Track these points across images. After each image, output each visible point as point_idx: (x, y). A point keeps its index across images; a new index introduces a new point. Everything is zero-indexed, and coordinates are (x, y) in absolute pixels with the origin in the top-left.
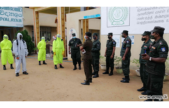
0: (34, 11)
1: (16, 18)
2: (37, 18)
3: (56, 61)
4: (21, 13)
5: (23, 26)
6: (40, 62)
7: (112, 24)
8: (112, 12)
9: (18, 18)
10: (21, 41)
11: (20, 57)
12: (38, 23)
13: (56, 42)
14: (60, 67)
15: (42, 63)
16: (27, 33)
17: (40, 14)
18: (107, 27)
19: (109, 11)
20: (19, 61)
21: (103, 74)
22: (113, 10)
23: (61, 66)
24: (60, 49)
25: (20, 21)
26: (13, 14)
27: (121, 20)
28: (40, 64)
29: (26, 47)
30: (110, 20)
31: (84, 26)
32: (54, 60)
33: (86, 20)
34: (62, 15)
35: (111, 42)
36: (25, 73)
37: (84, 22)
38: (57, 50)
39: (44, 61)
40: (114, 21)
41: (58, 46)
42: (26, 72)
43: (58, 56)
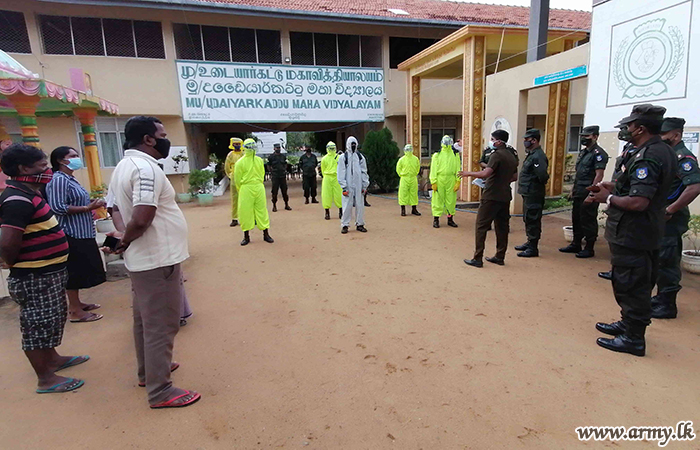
0: (409, 75)
1: (369, 99)
2: (416, 95)
3: (436, 207)
4: (381, 84)
5: (383, 118)
6: (403, 207)
7: (625, 95)
8: (628, 55)
9: (374, 98)
10: (355, 154)
11: (351, 190)
12: (416, 108)
13: (440, 157)
14: (449, 224)
15: (409, 210)
16: (389, 135)
17: (423, 81)
18: (607, 106)
19: (619, 53)
20: (347, 200)
21: (561, 250)
22: (632, 48)
23: (451, 223)
24: (448, 175)
25: (378, 105)
26: (362, 91)
27: (658, 81)
28: (404, 214)
29: (366, 170)
30: (619, 81)
31: (552, 107)
32: (433, 205)
33: (559, 85)
34: (477, 80)
35: (589, 155)
36: (361, 228)
37: (552, 93)
38: (441, 178)
39: (414, 207)
40: (633, 84)
41: (444, 168)
42: (362, 226)
43: (442, 194)
